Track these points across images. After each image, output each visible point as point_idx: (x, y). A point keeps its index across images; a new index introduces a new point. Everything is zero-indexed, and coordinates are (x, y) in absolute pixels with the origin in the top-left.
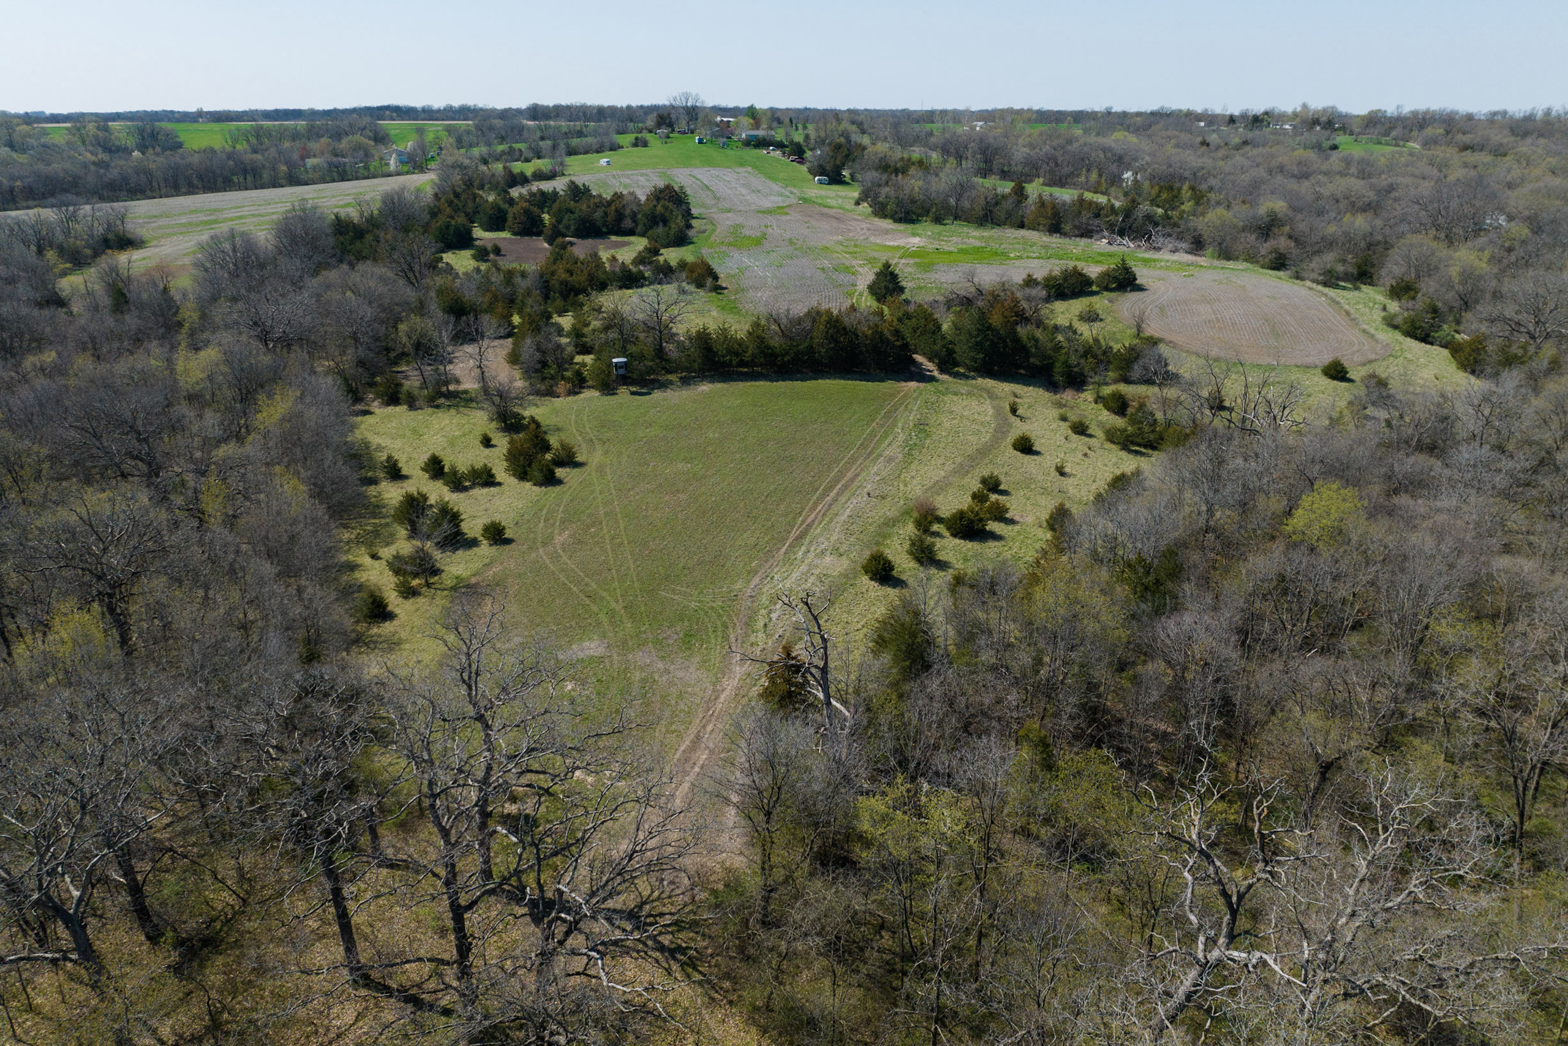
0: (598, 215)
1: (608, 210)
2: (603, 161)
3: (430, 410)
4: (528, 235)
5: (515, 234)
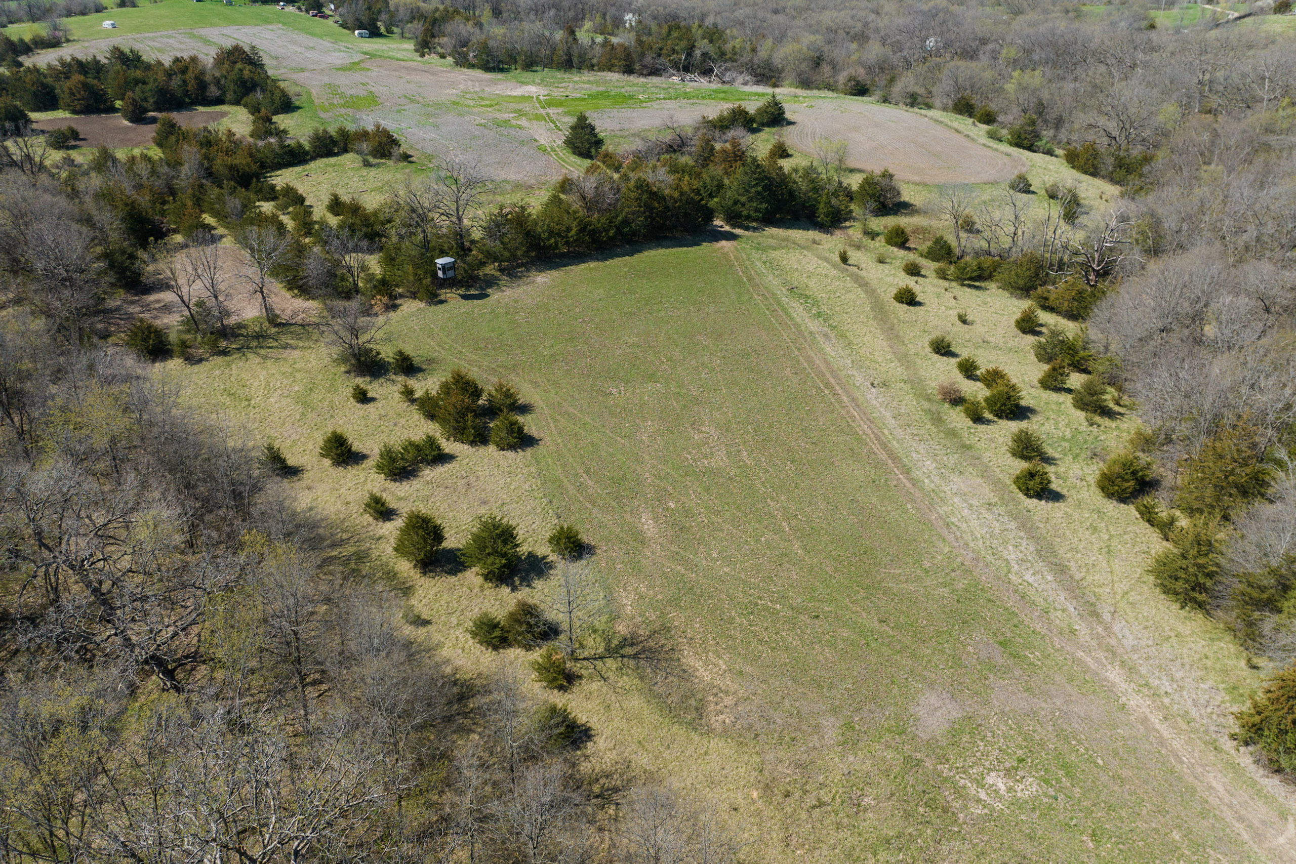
0: (176, 82)
1: (187, 77)
2: (107, 24)
3: (219, 360)
4: (93, 112)
5: (75, 112)
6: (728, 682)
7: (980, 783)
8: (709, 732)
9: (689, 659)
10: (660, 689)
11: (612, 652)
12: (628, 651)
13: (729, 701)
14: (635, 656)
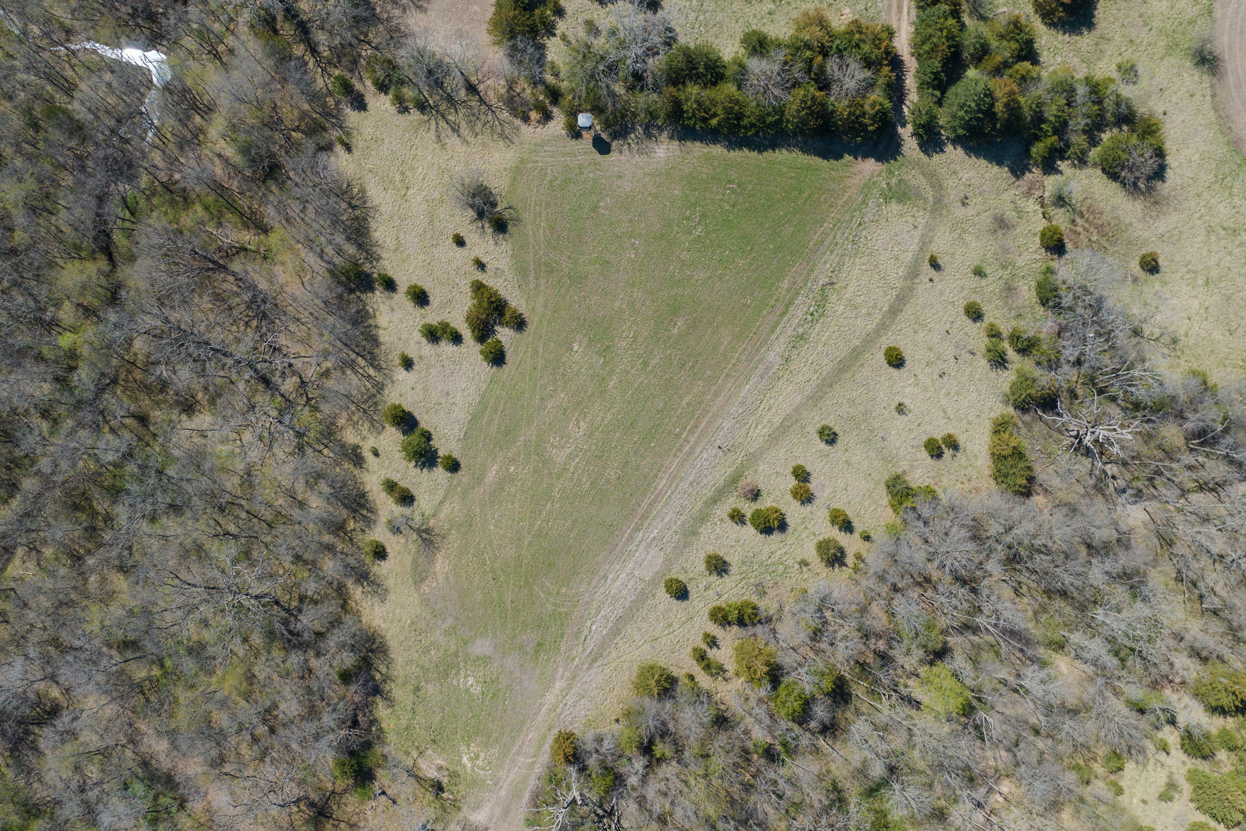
6: (441, 578)
7: (466, 676)
8: (418, 590)
9: (439, 557)
10: (420, 560)
11: (419, 531)
12: (424, 535)
13: (434, 585)
14: (424, 540)
